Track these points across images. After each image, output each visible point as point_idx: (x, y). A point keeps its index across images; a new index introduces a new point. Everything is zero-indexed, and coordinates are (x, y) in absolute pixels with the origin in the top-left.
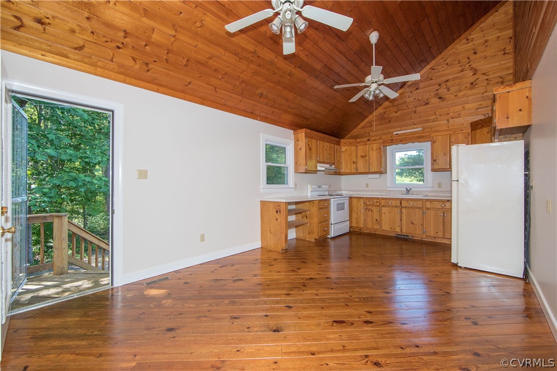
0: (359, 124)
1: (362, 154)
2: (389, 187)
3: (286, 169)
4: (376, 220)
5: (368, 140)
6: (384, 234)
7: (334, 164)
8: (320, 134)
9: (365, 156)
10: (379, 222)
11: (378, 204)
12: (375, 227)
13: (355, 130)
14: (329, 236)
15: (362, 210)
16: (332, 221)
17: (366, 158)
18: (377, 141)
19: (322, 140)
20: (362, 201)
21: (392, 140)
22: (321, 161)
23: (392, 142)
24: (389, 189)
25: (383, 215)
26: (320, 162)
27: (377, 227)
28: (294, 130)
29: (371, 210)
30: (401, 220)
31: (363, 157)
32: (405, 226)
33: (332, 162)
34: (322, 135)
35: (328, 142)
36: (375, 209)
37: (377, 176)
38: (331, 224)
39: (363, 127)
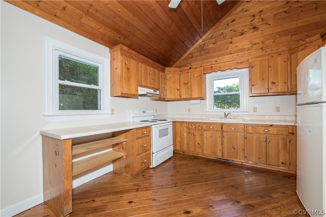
0: (182, 56)
1: (185, 82)
2: (208, 112)
3: (99, 91)
4: (198, 144)
5: (190, 68)
6: (206, 157)
7: (158, 89)
8: (141, 56)
9: (188, 83)
10: (201, 145)
11: (200, 128)
12: (197, 150)
13: (179, 61)
14: (151, 167)
15: (185, 134)
16: (154, 149)
17: (188, 84)
18: (198, 69)
19: (145, 63)
20: (185, 124)
21: (212, 67)
22: (143, 84)
23: (212, 70)
24: (208, 113)
25: (205, 139)
26: (142, 86)
27: (199, 150)
28: (110, 48)
29: (194, 134)
30: (222, 144)
31: (186, 84)
32: (226, 151)
33: (156, 87)
34: (145, 58)
35: (152, 66)
36: (197, 133)
37: (198, 101)
38: (153, 153)
39: (186, 59)
